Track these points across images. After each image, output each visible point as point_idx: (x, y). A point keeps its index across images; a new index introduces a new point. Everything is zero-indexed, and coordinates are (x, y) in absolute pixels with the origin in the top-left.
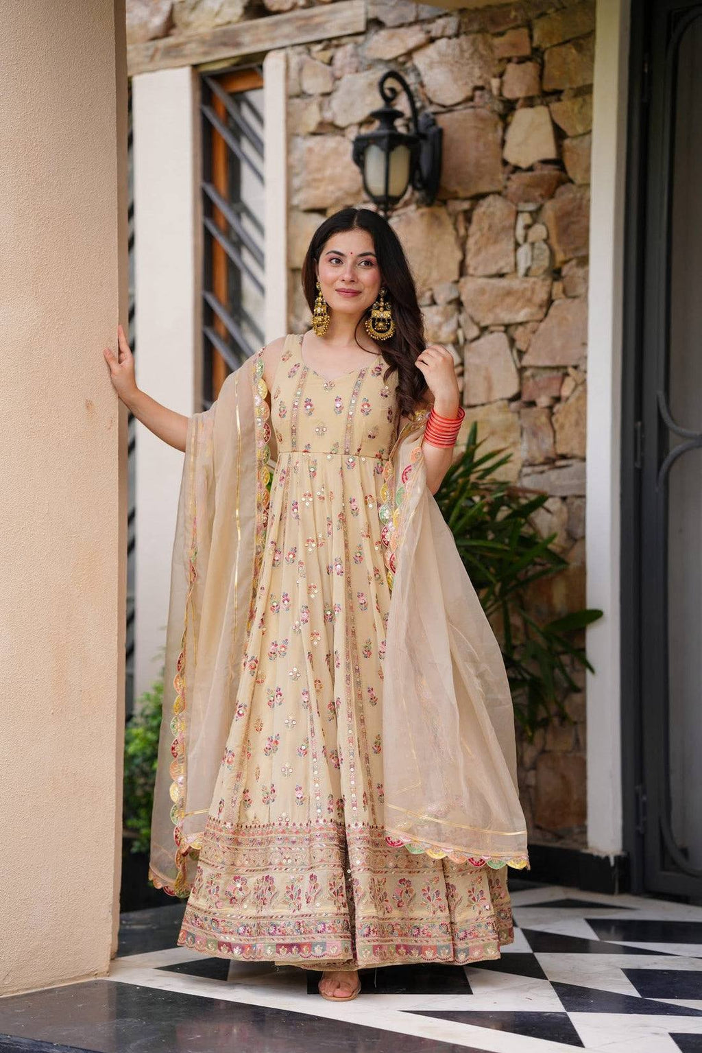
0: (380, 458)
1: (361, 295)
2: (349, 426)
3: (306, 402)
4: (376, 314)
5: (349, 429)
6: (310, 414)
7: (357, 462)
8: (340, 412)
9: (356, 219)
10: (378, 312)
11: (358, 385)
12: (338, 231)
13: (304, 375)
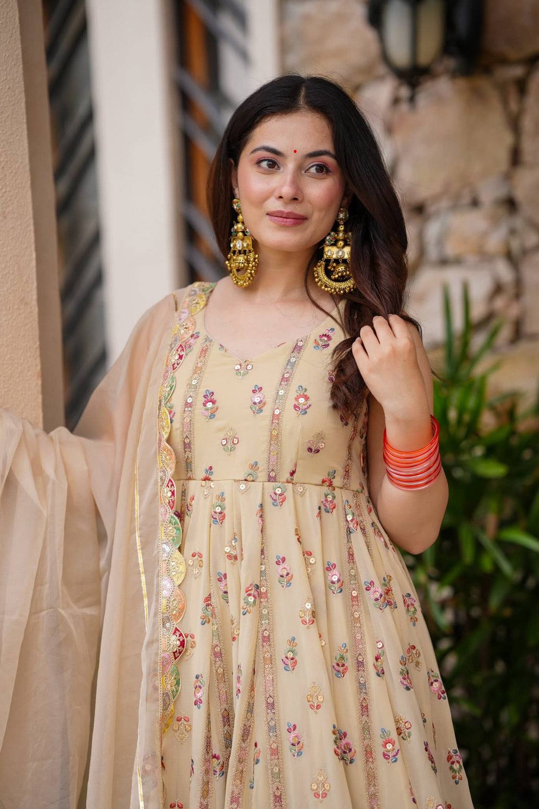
0: (330, 485)
1: (306, 223)
2: (275, 433)
3: (205, 396)
4: (332, 252)
5: (275, 439)
6: (212, 416)
7: (289, 494)
8: (260, 410)
9: (303, 93)
10: (334, 249)
11: (291, 365)
12: (273, 113)
13: (204, 351)
